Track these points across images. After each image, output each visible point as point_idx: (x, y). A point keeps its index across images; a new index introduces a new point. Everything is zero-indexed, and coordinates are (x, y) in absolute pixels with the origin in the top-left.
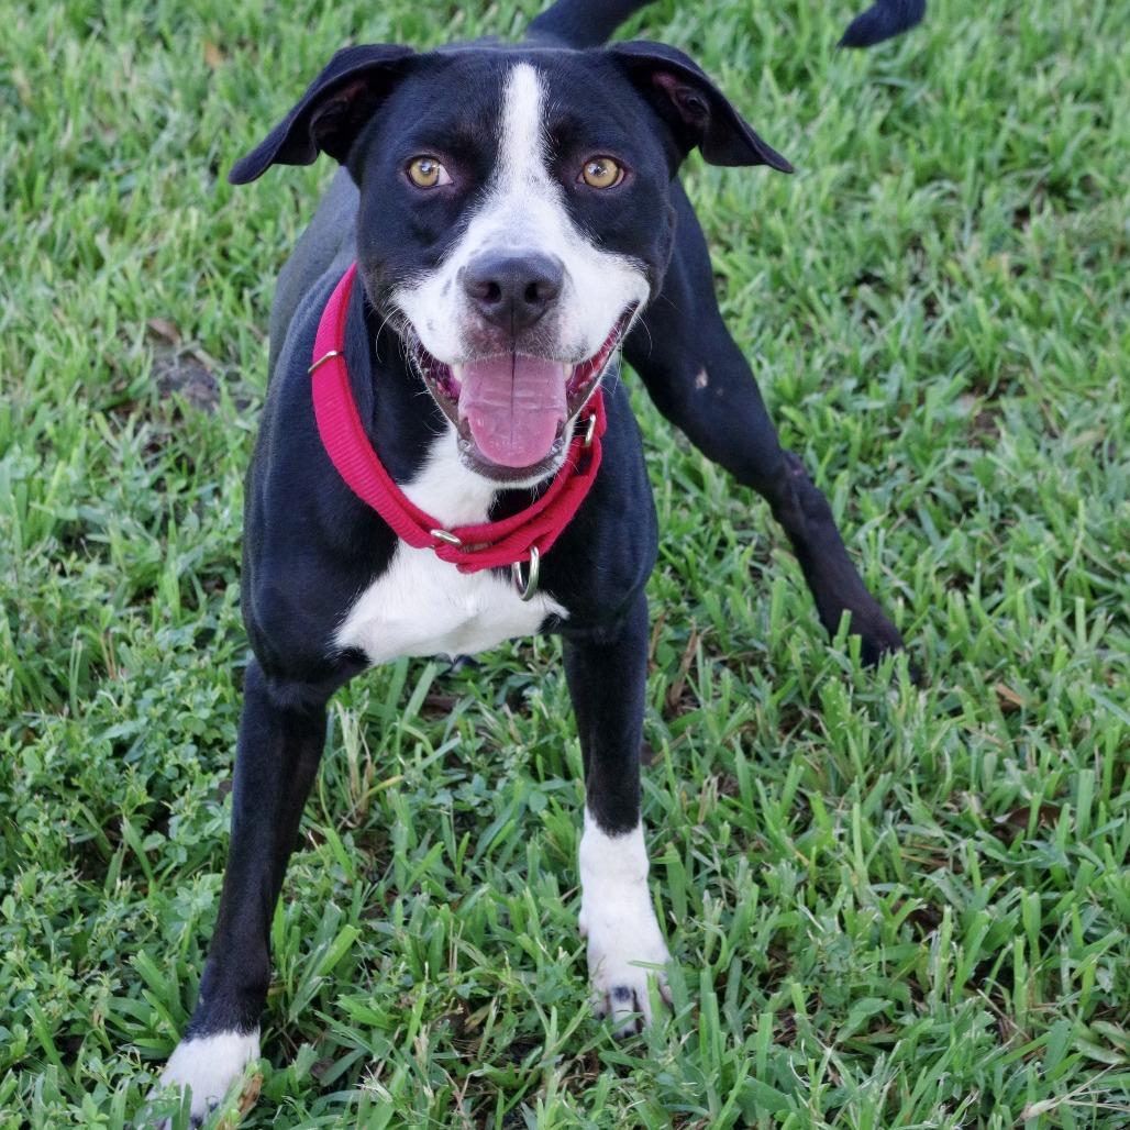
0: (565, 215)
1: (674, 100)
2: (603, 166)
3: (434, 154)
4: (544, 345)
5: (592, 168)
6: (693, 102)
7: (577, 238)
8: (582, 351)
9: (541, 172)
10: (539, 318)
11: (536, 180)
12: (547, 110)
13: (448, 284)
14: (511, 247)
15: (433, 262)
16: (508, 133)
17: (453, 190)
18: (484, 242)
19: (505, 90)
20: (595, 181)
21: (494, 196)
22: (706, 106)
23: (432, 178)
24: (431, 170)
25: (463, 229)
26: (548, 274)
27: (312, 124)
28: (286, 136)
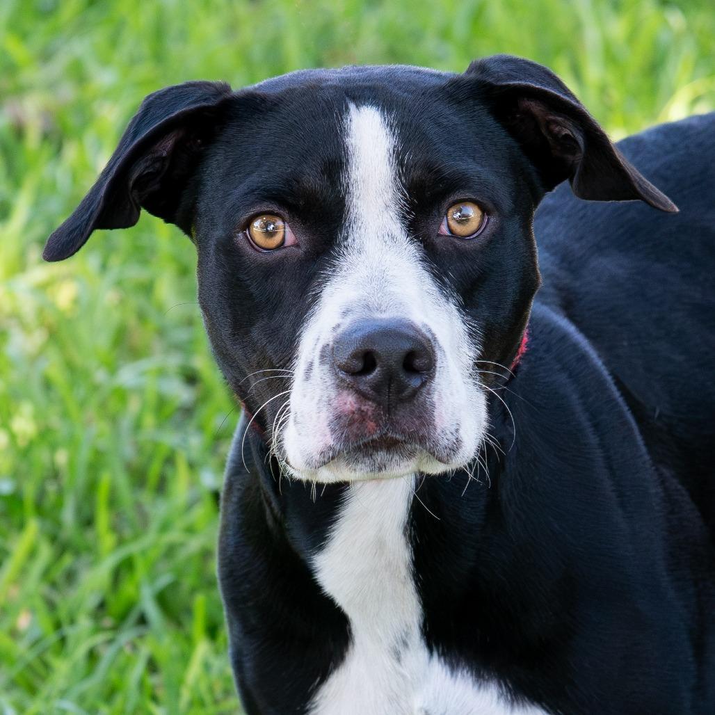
1: (544, 131)
3: (276, 210)
9: (398, 229)
11: (393, 237)
12: (401, 163)
13: (310, 367)
18: (345, 313)
20: (460, 229)
22: (580, 139)
27: (131, 183)
28: (101, 204)
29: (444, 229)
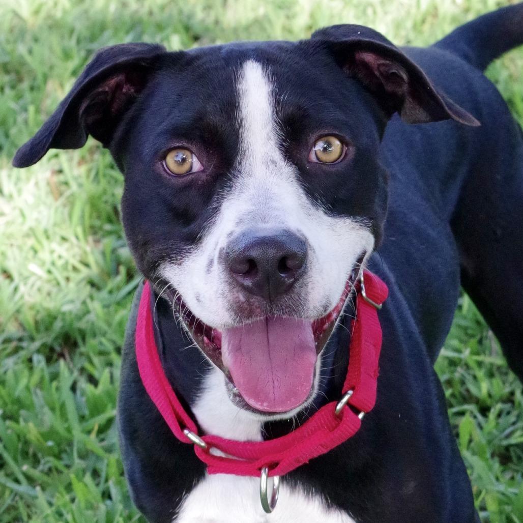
0: (301, 191)
1: (376, 73)
2: (329, 144)
3: (186, 145)
4: (296, 308)
5: (320, 146)
6: (394, 74)
7: (313, 210)
8: (325, 308)
9: (278, 156)
10: (291, 286)
11: (274, 162)
12: (277, 102)
13: (211, 262)
14: (261, 225)
15: (194, 239)
16: (246, 124)
17: (204, 177)
19: (239, 86)
20: (325, 158)
21: (240, 180)
23: (186, 167)
24: (184, 160)
25: (217, 210)
26: (295, 248)
27: (81, 112)
28: (59, 124)
29: (313, 158)
